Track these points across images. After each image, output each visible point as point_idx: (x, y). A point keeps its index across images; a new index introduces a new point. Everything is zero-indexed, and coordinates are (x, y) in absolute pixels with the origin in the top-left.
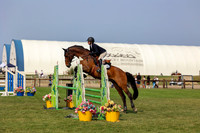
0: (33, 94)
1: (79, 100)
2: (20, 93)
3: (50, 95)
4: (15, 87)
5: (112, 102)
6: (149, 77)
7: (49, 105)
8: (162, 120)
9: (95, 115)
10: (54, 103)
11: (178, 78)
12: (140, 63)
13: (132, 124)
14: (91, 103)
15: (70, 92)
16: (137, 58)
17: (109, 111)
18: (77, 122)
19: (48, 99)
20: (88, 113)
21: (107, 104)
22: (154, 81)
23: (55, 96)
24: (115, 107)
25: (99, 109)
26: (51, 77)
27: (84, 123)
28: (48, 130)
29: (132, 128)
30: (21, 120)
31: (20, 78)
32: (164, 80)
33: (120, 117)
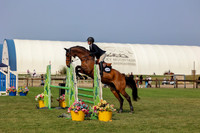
0: (26, 93)
1: (72, 100)
2: (13, 93)
3: (43, 95)
4: (7, 87)
5: (105, 102)
6: (141, 77)
7: (41, 105)
8: (155, 120)
9: (87, 115)
10: (47, 103)
11: (170, 77)
12: (132, 63)
13: (125, 123)
14: (83, 103)
15: (63, 92)
16: (130, 58)
17: (102, 111)
18: (70, 122)
19: (40, 98)
20: (80, 112)
21: (99, 104)
22: (147, 81)
23: (47, 96)
24: (108, 106)
25: (92, 109)
26: (43, 77)
27: (77, 123)
28: (40, 130)
29: (124, 128)
30: (14, 120)
31: (13, 78)
32: (157, 80)
33: (113, 117)
